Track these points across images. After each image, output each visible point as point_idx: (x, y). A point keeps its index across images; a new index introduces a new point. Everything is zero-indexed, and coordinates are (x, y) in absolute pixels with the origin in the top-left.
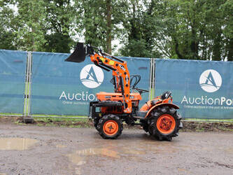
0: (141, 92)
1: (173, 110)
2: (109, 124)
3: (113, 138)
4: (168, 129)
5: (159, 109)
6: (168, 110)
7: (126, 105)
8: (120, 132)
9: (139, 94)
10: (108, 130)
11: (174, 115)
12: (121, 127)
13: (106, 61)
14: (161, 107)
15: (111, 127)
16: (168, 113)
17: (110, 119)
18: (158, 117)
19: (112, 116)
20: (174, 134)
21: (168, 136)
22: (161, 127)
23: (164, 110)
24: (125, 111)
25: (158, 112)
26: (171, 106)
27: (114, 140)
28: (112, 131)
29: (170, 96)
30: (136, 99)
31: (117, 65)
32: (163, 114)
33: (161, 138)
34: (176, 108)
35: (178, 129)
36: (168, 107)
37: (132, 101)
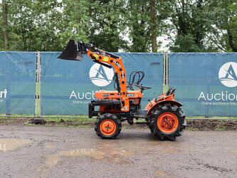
0: (142, 89)
1: (174, 108)
2: (106, 123)
3: (110, 138)
4: (170, 128)
5: (160, 106)
6: (169, 107)
7: (123, 103)
8: (118, 131)
9: (139, 91)
10: (105, 130)
11: (177, 113)
12: (119, 126)
13: (100, 58)
14: (163, 104)
15: (108, 127)
16: (169, 111)
17: (106, 119)
18: (159, 115)
19: (109, 115)
20: (177, 134)
21: (170, 135)
22: (163, 126)
23: (164, 108)
24: (122, 110)
25: (158, 109)
26: (174, 103)
28: (110, 130)
29: (173, 91)
30: (136, 96)
31: (112, 61)
32: (163, 112)
33: (162, 138)
34: (179, 105)
35: (181, 128)
36: (169, 104)
37: (130, 98)
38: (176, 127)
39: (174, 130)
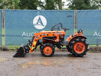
0: (65, 30)
1: (83, 40)
2: (47, 48)
3: (49, 56)
4: (81, 50)
5: (75, 39)
7: (56, 37)
8: (53, 52)
9: (63, 31)
10: (46, 52)
11: (84, 42)
12: (53, 50)
14: (77, 38)
15: (48, 50)
16: (80, 41)
17: (47, 46)
18: (75, 43)
19: (48, 44)
20: (84, 53)
21: (81, 54)
22: (77, 50)
23: (78, 40)
24: (56, 41)
25: (74, 41)
26: (82, 37)
27: (50, 57)
28: (49, 52)
29: (82, 31)
30: (62, 34)
32: (77, 42)
33: (77, 56)
34: (85, 38)
35: (87, 50)
36: (80, 38)
37: (59, 35)
38: (84, 50)
39: (83, 51)
